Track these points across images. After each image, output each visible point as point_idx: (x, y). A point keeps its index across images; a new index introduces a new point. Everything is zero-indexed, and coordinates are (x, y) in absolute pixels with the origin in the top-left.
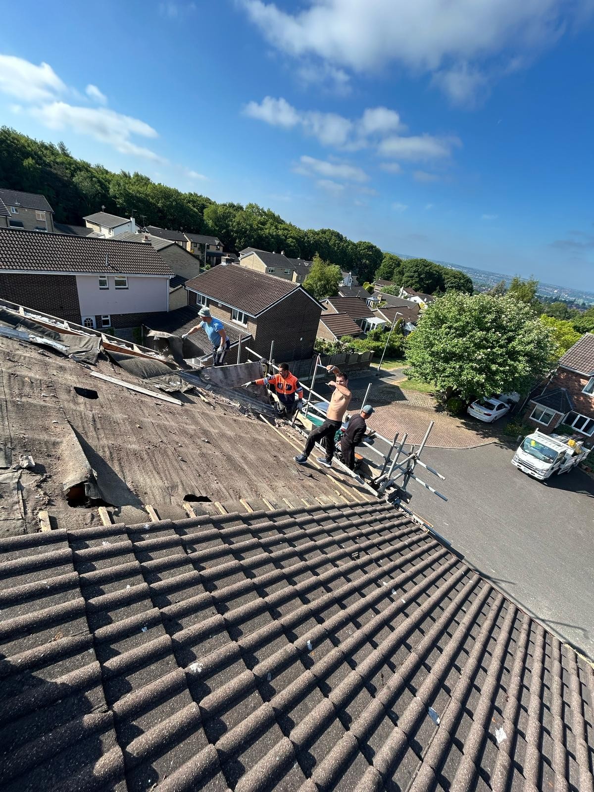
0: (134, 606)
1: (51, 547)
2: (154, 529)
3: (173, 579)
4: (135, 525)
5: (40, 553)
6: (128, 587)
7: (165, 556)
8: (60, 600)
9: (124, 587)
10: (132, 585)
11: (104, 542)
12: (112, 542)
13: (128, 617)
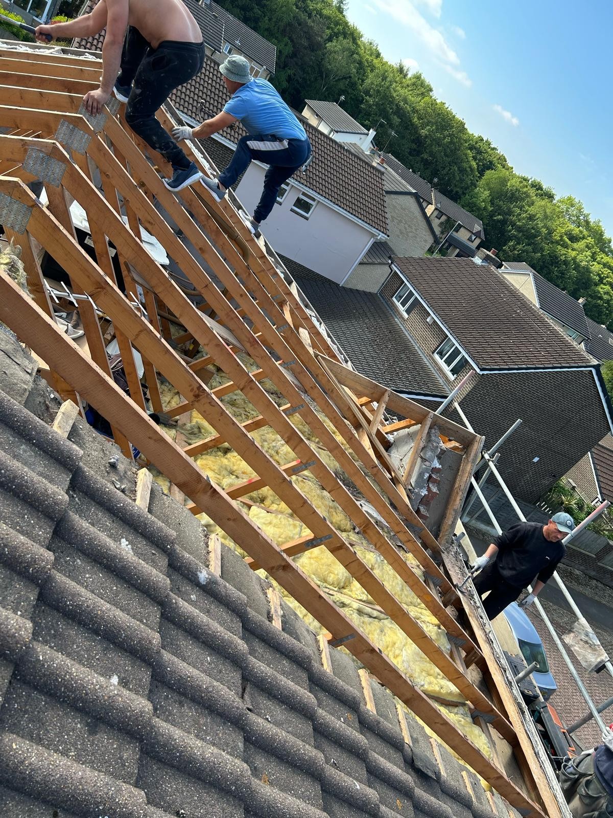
0: (106, 741)
1: (42, 465)
2: (210, 591)
3: (199, 743)
4: (187, 555)
5: (16, 457)
6: (115, 680)
9: (107, 673)
10: (124, 683)
11: (123, 540)
12: (136, 553)
13: (78, 759)
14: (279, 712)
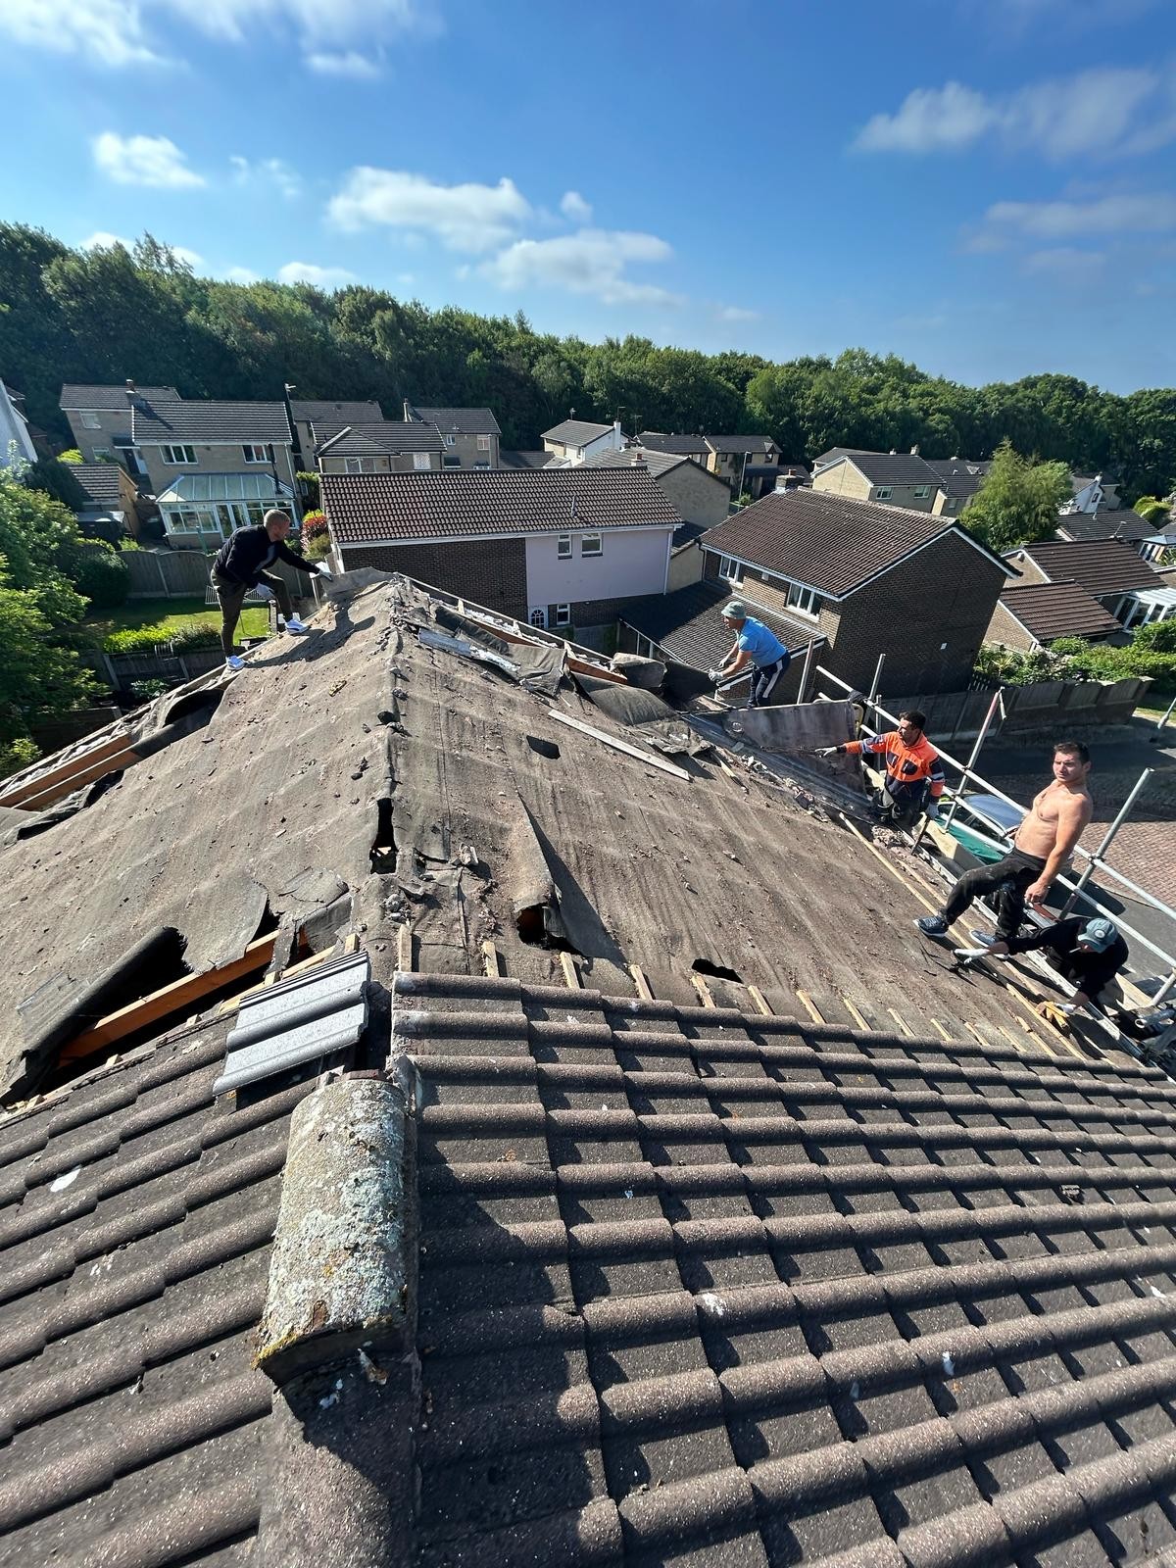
0: (614, 1145)
1: (500, 1004)
2: (645, 1014)
3: (675, 1117)
4: (616, 999)
5: (486, 1010)
6: (605, 1108)
7: (662, 1070)
8: (512, 1097)
9: (598, 1107)
10: (611, 1106)
11: (569, 1018)
12: (581, 1020)
13: (604, 1161)
14: (730, 1067)
